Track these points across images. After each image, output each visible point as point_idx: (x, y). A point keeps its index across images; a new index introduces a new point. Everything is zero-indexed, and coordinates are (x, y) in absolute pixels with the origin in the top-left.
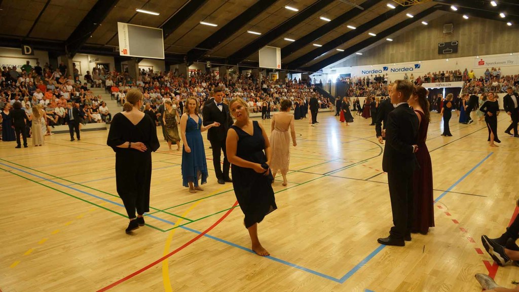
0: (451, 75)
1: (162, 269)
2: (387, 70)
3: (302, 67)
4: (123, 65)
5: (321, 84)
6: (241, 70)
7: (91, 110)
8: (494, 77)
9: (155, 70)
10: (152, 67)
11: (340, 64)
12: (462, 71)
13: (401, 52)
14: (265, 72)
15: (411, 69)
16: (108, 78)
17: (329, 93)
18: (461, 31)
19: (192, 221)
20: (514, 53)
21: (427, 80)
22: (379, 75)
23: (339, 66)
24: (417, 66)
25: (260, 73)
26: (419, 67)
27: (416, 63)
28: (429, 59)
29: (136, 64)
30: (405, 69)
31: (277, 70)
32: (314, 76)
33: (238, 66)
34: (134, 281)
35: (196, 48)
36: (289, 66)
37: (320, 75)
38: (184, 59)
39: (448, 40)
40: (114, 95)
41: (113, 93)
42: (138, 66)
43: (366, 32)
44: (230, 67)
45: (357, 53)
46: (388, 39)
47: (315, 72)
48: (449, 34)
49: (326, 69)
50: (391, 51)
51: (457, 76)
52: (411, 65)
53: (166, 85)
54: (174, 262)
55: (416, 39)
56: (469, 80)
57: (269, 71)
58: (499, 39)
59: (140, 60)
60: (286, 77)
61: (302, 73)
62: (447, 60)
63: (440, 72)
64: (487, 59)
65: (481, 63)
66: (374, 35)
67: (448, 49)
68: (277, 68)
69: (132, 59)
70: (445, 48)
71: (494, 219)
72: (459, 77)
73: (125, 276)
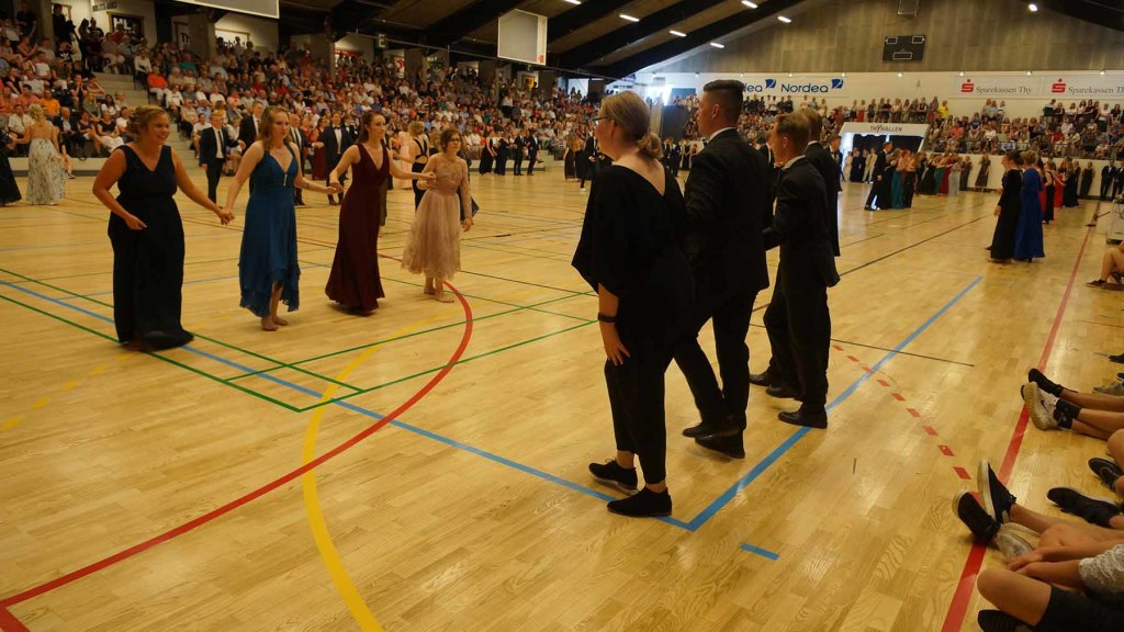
0: (905, 109)
1: (302, 492)
2: (773, 86)
3: (594, 63)
4: (177, 23)
6: (454, 60)
7: (100, 127)
8: (990, 119)
9: (256, 43)
10: (248, 35)
11: (674, 64)
13: (807, 48)
14: (508, 70)
15: (824, 89)
16: (139, 53)
18: (934, 14)
19: (361, 391)
20: (1035, 73)
21: (855, 116)
22: (755, 96)
23: (673, 69)
24: (836, 83)
25: (498, 70)
26: (840, 87)
27: (836, 76)
28: (864, 71)
29: (209, 25)
30: (812, 89)
31: (536, 68)
32: (616, 87)
33: (448, 50)
34: (242, 517)
36: (563, 61)
38: (326, 23)
39: (905, 32)
40: (155, 94)
41: (153, 90)
42: (214, 29)
44: (431, 53)
45: (714, 44)
46: (782, 19)
47: (620, 78)
48: (910, 17)
49: (645, 75)
50: (786, 45)
51: (919, 113)
52: (825, 79)
53: (281, 81)
54: (328, 480)
55: (840, 24)
56: (939, 122)
57: (517, 67)
58: (1008, 38)
59: (219, 15)
60: (555, 84)
61: (590, 77)
62: (900, 75)
63: (882, 100)
64: (980, 78)
65: (967, 88)
66: (754, 6)
67: (904, 52)
68: (538, 62)
69: (198, 10)
70: (897, 48)
71: (989, 410)
72: (919, 114)
73: (220, 505)
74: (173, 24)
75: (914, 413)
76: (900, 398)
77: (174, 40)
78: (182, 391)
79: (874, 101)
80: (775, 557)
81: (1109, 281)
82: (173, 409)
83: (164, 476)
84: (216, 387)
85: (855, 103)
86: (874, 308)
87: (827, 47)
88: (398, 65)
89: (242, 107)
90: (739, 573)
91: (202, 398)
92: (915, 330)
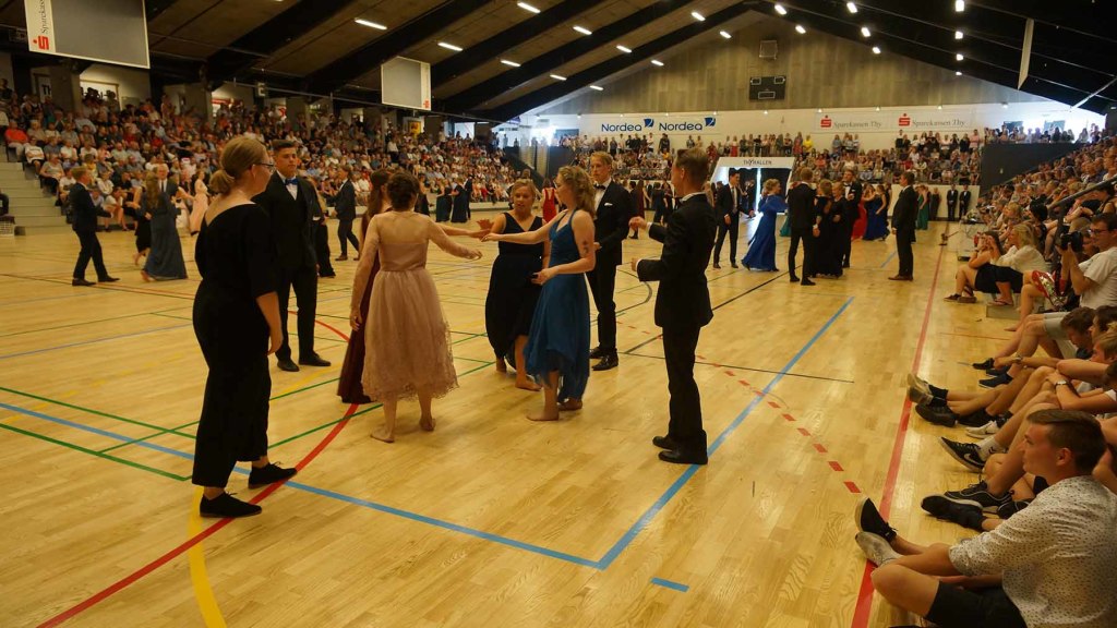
0: (773, 143)
1: (189, 568)
2: (652, 125)
3: (475, 109)
4: (36, 75)
5: (516, 149)
6: (338, 107)
8: (848, 151)
9: (123, 95)
10: (117, 85)
11: (557, 107)
12: (793, 137)
13: (680, 89)
14: (393, 115)
15: (698, 127)
17: (533, 168)
18: (791, 57)
20: (883, 108)
21: (728, 152)
22: (636, 135)
23: (555, 111)
24: (709, 121)
25: (383, 117)
26: (713, 124)
27: (708, 114)
28: (733, 109)
29: (73, 77)
30: (687, 127)
31: (421, 113)
32: (502, 130)
33: (332, 98)
34: (120, 603)
35: (231, 49)
36: (447, 106)
37: (514, 129)
38: (200, 72)
39: (767, 73)
40: (14, 150)
41: (11, 145)
42: (79, 81)
43: (610, 44)
44: (314, 100)
45: (593, 87)
46: (655, 62)
47: (505, 121)
48: (772, 59)
49: (529, 117)
50: (661, 86)
51: (784, 148)
52: (698, 117)
53: (155, 132)
54: (217, 552)
55: (708, 67)
56: (805, 156)
57: (403, 113)
58: (857, 78)
59: (84, 66)
60: (442, 129)
61: (476, 121)
62: (766, 112)
63: (751, 136)
64: (837, 115)
65: (826, 123)
66: (629, 51)
67: (767, 92)
68: (423, 108)
69: (61, 61)
70: (762, 87)
71: (871, 424)
72: (786, 148)
73: (95, 591)
74: (33, 77)
75: (804, 432)
76: (789, 418)
77: (35, 92)
78: (49, 468)
79: (744, 136)
80: (684, 588)
81: (963, 295)
82: (39, 488)
83: (30, 565)
84: (89, 460)
85: (728, 139)
86: (761, 333)
87: (697, 89)
88: (280, 113)
89: (112, 160)
90: (651, 609)
91: (73, 473)
92: (798, 351)
